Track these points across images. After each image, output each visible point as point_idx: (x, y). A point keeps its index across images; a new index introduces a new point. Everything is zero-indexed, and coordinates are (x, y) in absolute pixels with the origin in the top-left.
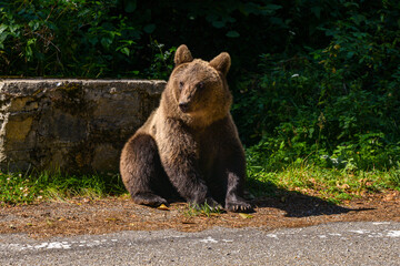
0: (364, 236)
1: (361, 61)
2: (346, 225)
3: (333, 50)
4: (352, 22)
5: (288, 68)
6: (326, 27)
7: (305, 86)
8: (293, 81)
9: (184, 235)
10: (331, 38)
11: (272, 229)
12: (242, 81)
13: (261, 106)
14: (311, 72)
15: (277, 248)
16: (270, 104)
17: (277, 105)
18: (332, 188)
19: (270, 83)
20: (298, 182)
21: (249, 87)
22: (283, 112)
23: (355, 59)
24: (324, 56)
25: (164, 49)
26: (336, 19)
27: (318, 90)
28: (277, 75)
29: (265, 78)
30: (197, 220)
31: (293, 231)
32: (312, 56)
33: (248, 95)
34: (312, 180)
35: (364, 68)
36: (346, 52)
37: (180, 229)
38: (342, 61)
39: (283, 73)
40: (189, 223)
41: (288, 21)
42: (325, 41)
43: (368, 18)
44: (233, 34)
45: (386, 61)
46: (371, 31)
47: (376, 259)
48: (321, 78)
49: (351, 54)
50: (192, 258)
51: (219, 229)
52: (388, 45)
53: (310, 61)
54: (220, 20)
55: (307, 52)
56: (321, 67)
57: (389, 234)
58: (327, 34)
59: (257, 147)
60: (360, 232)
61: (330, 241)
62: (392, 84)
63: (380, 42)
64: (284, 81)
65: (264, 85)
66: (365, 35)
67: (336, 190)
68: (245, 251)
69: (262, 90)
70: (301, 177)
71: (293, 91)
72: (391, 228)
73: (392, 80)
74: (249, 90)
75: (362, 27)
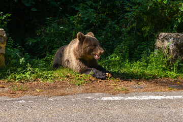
0: (91, 99)
1: (91, 22)
2: (83, 95)
3: (79, 17)
4: (87, 4)
5: (58, 24)
6: (75, 6)
7: (66, 32)
8: (61, 30)
9: (11, 99)
10: (78, 11)
11: (51, 96)
12: (38, 29)
13: (46, 41)
14: (69, 26)
15: (53, 105)
16: (50, 40)
17: (53, 40)
18: (77, 78)
19: (50, 31)
20: (62, 75)
21: (41, 32)
22: (56, 44)
23: (88, 21)
24: (74, 19)
25: (3, 15)
26: (80, 3)
27: (72, 34)
28: (54, 27)
29: (48, 28)
30: (17, 92)
31: (60, 97)
32: (69, 19)
33: (40, 36)
34: (69, 74)
35: (92, 25)
36: (84, 18)
37: (9, 96)
38: (83, 21)
39: (56, 26)
40: (13, 94)
41: (59, 3)
42: (75, 12)
43: (94, 2)
44: (34, 10)
45: (102, 22)
46: (95, 8)
47: (97, 110)
48: (73, 29)
49: (86, 18)
50: (15, 110)
51: (27, 96)
52: (102, 15)
53: (68, 21)
54: (28, 2)
55: (67, 17)
56: (73, 24)
57: (102, 99)
58: (76, 9)
59: (44, 59)
60: (90, 98)
61: (76, 102)
62: (104, 32)
63: (99, 13)
64: (56, 30)
65: (48, 32)
66: (93, 10)
67: (79, 79)
68: (38, 106)
69: (47, 34)
70: (64, 73)
71: (61, 34)
72: (103, 96)
73: (104, 30)
74: (41, 34)
75: (91, 7)
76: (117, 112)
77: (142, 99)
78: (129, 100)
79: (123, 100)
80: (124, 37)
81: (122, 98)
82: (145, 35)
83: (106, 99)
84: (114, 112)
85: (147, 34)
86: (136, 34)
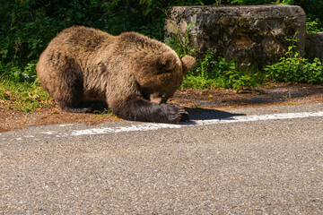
76: (101, 155)
77: (147, 128)
78: (123, 133)
79: (112, 134)
80: (108, 18)
81: (110, 130)
82: (146, 13)
83: (79, 133)
84: (96, 156)
85: (149, 10)
86: (129, 11)
